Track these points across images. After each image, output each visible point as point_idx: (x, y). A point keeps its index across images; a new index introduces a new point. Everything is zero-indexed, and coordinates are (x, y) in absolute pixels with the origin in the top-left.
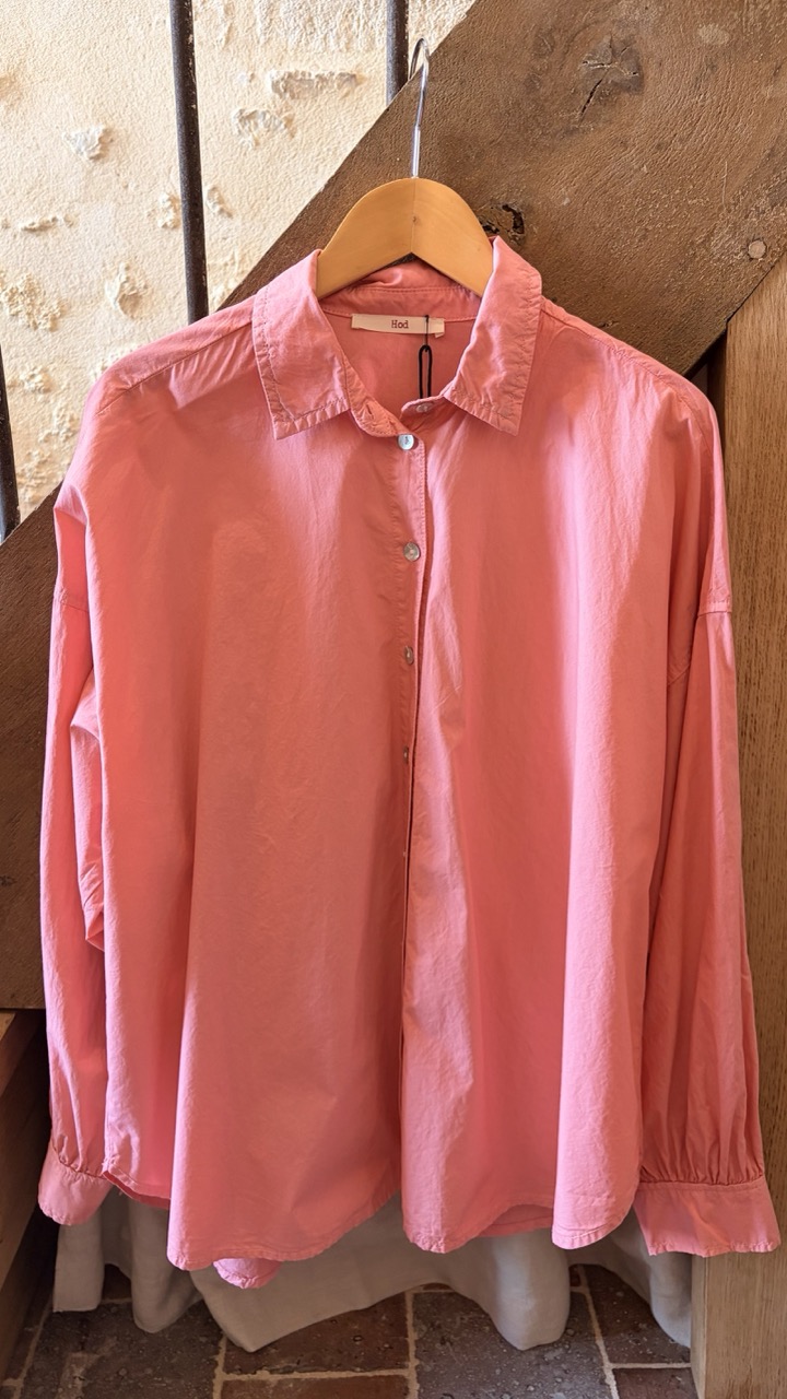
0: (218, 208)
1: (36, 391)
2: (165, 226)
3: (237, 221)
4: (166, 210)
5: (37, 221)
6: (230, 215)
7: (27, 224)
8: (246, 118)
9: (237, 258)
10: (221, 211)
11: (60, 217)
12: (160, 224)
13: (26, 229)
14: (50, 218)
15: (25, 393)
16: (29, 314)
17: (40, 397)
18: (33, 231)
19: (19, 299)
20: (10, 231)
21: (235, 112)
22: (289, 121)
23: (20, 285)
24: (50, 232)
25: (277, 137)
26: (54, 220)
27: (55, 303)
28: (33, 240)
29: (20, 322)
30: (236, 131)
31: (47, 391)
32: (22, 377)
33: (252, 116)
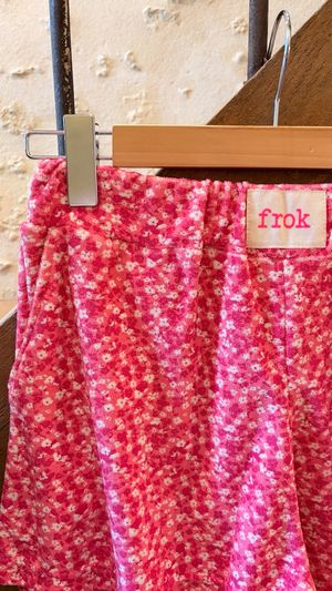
0: (133, 65)
1: (17, 172)
2: (100, 75)
3: (144, 74)
4: (102, 65)
5: (22, 69)
6: (139, 70)
7: (15, 71)
8: (151, 13)
9: (144, 95)
10: (135, 67)
11: (36, 67)
12: (98, 73)
13: (14, 74)
14: (30, 68)
15: (10, 173)
16: (15, 125)
17: (20, 176)
18: (18, 75)
19: (10, 116)
20: (5, 75)
21: (146, 9)
22: (177, 16)
23: (10, 107)
24: (30, 76)
25: (170, 24)
26: (33, 69)
27: (31, 119)
28: (20, 81)
29: (9, 130)
30: (145, 20)
31: (24, 172)
32: (10, 163)
33: (156, 11)
